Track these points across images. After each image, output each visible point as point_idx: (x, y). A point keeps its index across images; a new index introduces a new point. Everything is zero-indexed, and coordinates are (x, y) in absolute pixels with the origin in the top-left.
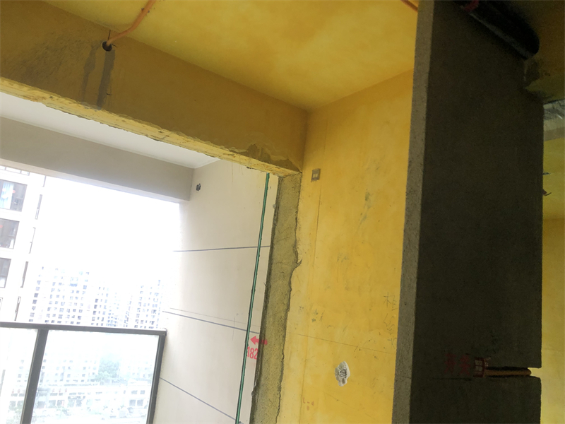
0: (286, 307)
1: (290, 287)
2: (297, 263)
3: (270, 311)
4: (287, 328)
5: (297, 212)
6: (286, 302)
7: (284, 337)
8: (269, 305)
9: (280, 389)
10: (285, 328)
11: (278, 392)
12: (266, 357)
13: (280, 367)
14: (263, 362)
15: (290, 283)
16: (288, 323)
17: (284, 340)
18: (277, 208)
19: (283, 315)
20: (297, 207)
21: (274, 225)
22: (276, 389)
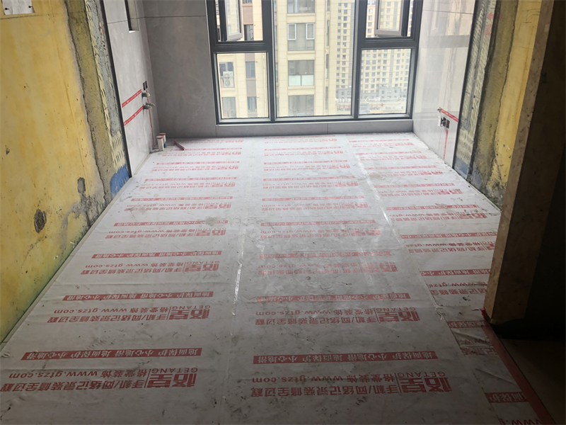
7: (516, 7)
9: (508, 60)
11: (507, 64)
12: (499, 32)
13: (510, 39)
14: (497, 36)
17: (516, 11)
22: (505, 61)
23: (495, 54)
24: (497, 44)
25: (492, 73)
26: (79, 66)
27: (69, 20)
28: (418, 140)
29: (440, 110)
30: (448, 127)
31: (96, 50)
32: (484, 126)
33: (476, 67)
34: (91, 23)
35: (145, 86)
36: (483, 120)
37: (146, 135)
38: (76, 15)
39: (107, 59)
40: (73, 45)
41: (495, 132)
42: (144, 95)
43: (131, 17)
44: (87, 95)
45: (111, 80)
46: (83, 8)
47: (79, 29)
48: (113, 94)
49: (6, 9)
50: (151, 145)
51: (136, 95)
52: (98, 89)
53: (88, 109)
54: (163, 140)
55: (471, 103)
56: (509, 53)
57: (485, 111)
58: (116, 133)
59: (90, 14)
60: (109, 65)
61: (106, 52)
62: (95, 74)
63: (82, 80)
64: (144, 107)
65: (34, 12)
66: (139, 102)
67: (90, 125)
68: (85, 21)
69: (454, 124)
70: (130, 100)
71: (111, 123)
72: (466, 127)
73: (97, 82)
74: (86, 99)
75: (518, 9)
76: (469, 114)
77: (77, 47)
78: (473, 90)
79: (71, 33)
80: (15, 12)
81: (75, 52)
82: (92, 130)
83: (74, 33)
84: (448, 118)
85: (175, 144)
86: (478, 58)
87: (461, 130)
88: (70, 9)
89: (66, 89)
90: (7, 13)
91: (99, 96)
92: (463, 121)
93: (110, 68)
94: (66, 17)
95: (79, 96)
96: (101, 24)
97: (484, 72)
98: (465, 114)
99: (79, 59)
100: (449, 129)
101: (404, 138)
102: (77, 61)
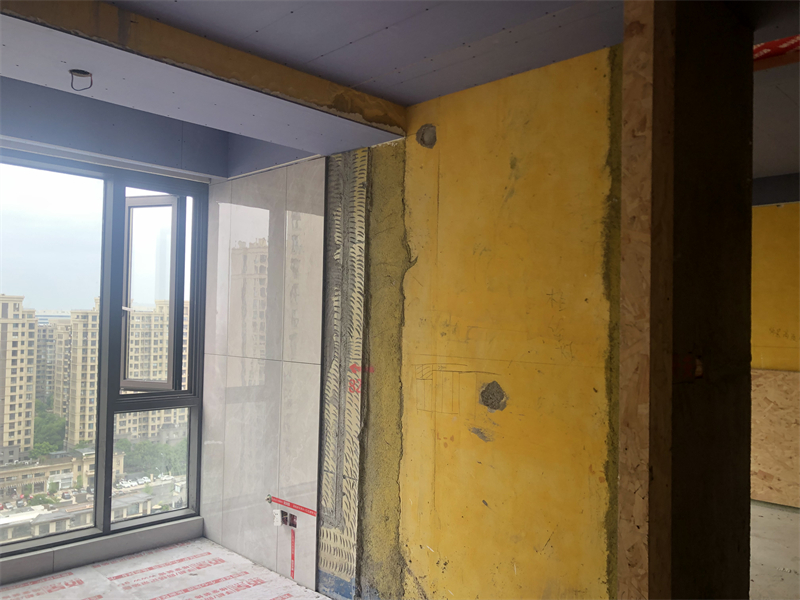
0: (398, 322)
1: (403, 295)
2: (410, 262)
3: (374, 330)
4: (404, 349)
5: (403, 191)
6: (397, 314)
7: (400, 360)
8: (372, 322)
9: (400, 426)
10: (400, 348)
11: (398, 431)
12: (373, 389)
13: (397, 399)
14: (371, 395)
15: (402, 290)
16: (404, 341)
17: (400, 364)
18: (369, 186)
19: (395, 331)
20: (402, 184)
21: (368, 212)
22: (394, 427)
23: (373, 417)
24: (372, 405)
25: (372, 443)
29: (271, 500)
30: (294, 525)
32: (372, 520)
33: (340, 434)
36: (368, 510)
41: (398, 528)
55: (339, 486)
56: (400, 417)
57: (369, 498)
69: (306, 524)
72: (336, 523)
75: (404, 362)
76: (338, 503)
78: (339, 467)
84: (291, 511)
86: (340, 424)
87: (322, 528)
92: (324, 514)
97: (358, 443)
98: (328, 504)
100: (297, 529)
101: (200, 552)
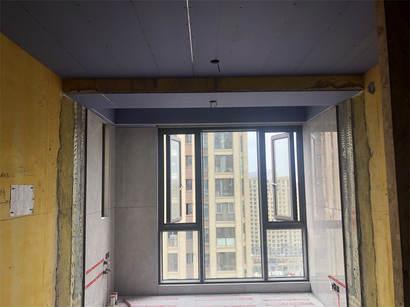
0: (368, 188)
1: (369, 173)
2: (370, 155)
3: (359, 192)
4: (372, 202)
5: (365, 118)
6: (368, 184)
7: (371, 208)
8: (358, 188)
9: (373, 244)
10: (370, 203)
11: (373, 247)
12: (362, 224)
13: (371, 230)
14: (361, 227)
15: (368, 170)
16: (372, 198)
17: (371, 211)
18: (352, 118)
19: (367, 193)
20: (364, 114)
21: (353, 131)
22: (371, 245)
23: (363, 239)
24: (362, 232)
25: (363, 252)
26: (58, 246)
27: (58, 216)
28: (317, 300)
29: (330, 277)
30: (338, 291)
31: (74, 234)
32: (367, 294)
33: (351, 247)
34: (74, 216)
35: (107, 255)
36: (365, 288)
37: (102, 294)
38: (64, 212)
39: (81, 239)
40: (57, 232)
41: (377, 300)
42: (105, 263)
43: (105, 208)
44: (59, 268)
45: (81, 254)
46: (71, 206)
47: (64, 220)
48: (81, 264)
49: (12, 213)
50: (105, 302)
51: (99, 263)
52: (69, 262)
53: (58, 279)
54: (115, 298)
55: (353, 274)
56: (373, 239)
57: (365, 282)
58: (77, 296)
59: (75, 210)
60: (82, 243)
61: (81, 234)
62: (69, 251)
63: (58, 256)
64: (104, 273)
65: (33, 212)
66: (102, 268)
67: (56, 292)
68: (70, 215)
69: (343, 290)
70: (94, 268)
71: (75, 288)
72: (353, 293)
73: (69, 257)
74: (58, 271)
75: (372, 210)
76: (353, 283)
77: (60, 233)
78: (352, 264)
79: (58, 223)
80: (18, 214)
81: (57, 237)
82: (57, 296)
83: (60, 224)
84: (337, 284)
85: (125, 301)
86: (351, 240)
87: (349, 295)
88: (61, 208)
89: (44, 265)
90: (12, 215)
91: (69, 267)
92: (349, 288)
93: (82, 246)
94: (57, 213)
95: (53, 269)
96: (82, 216)
97: (357, 251)
98: (350, 282)
99: (59, 241)
100: (340, 294)
101: (305, 298)
102: (58, 243)
